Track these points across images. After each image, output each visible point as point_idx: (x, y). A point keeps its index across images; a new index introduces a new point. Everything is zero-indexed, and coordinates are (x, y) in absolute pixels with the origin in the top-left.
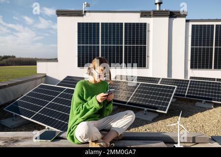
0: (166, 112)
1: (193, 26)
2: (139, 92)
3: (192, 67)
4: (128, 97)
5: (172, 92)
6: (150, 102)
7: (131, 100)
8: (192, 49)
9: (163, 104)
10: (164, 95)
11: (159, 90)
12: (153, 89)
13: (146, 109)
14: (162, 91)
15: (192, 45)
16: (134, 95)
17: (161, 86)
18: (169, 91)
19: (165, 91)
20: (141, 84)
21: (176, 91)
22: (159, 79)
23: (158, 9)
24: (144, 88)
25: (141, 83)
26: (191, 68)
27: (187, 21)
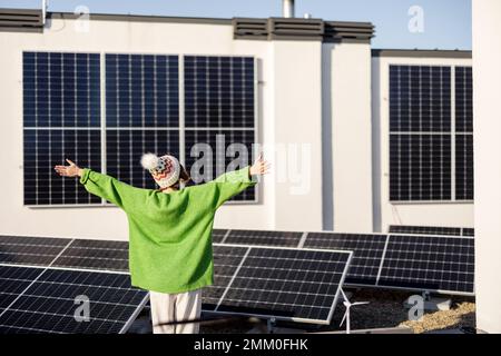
0: (327, 322)
1: (393, 69)
2: (250, 273)
3: (393, 197)
4: (219, 290)
5: (341, 268)
6: (284, 298)
7: (227, 296)
8: (393, 139)
9: (319, 301)
10: (319, 277)
11: (306, 265)
12: (288, 265)
13: (273, 319)
14: (314, 266)
15: (393, 127)
16: (235, 284)
17: (310, 254)
18: (332, 267)
19: (323, 267)
20: (253, 249)
21: (351, 270)
22: (300, 234)
23: (287, 15)
24: (263, 263)
25: (250, 247)
26: (391, 199)
27: (375, 53)
